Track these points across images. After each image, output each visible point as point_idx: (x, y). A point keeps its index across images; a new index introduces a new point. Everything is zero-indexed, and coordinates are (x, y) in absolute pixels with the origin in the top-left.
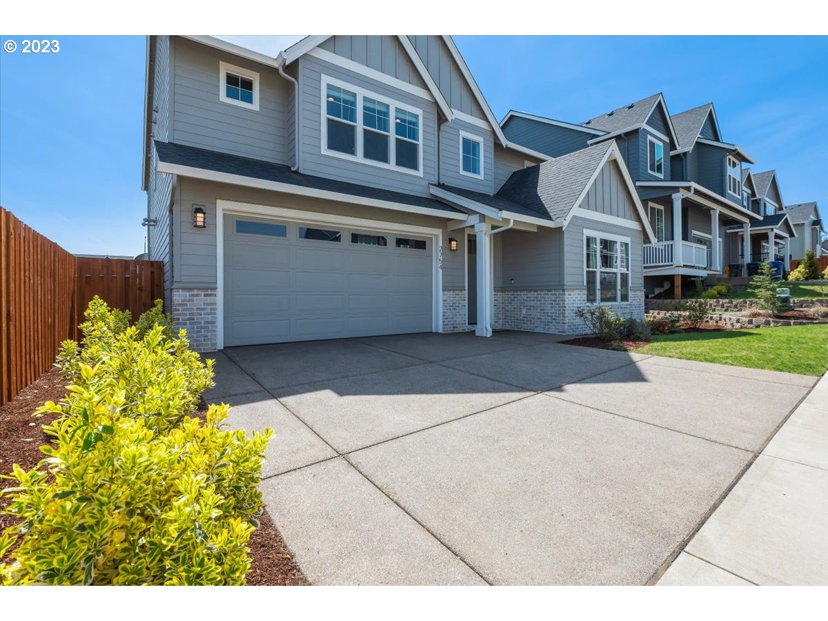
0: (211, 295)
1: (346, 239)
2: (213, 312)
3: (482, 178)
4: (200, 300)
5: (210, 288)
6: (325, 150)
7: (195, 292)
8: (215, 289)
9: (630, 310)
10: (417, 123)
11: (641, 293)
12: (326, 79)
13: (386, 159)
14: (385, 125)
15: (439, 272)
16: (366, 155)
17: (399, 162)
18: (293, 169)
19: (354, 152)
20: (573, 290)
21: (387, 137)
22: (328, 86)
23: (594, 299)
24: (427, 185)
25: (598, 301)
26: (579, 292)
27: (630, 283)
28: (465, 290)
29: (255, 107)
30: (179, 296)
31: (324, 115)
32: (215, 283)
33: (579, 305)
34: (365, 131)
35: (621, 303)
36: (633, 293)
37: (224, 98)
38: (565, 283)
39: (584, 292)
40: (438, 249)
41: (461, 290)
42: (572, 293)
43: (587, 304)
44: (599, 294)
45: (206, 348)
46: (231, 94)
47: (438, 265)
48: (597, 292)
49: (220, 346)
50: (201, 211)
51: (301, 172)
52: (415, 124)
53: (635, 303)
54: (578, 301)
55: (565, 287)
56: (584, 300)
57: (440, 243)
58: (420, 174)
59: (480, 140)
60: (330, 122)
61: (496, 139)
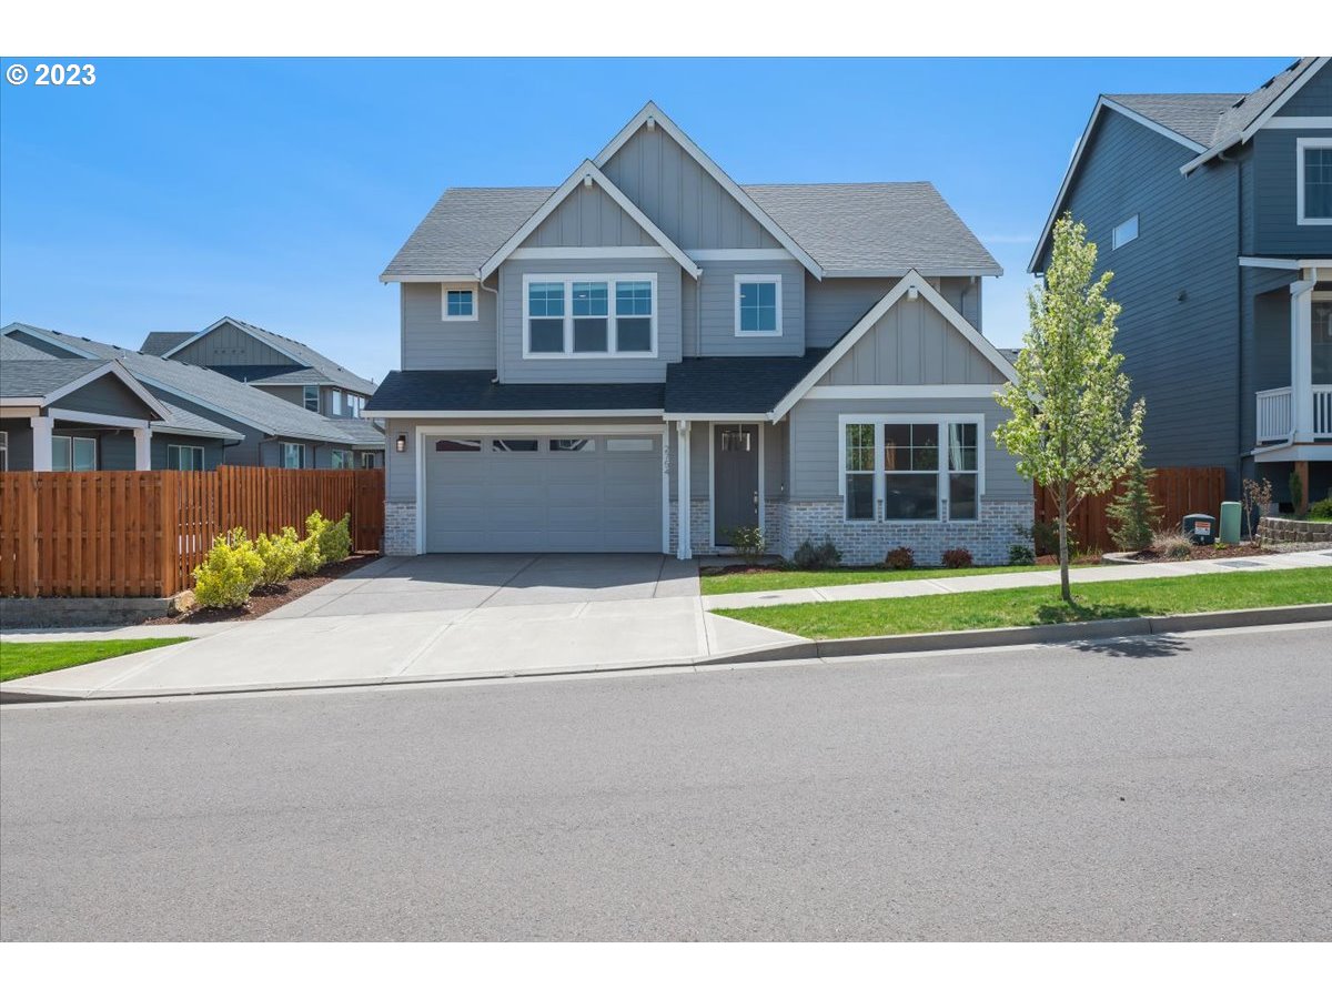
0: (412, 508)
1: (544, 447)
2: (413, 523)
3: (780, 334)
4: (404, 512)
5: (411, 501)
6: (527, 354)
7: (400, 505)
8: (415, 502)
9: (979, 534)
10: (650, 291)
11: (1023, 506)
12: (528, 279)
13: (603, 347)
14: (602, 307)
15: (666, 478)
16: (577, 349)
17: (622, 347)
18: (494, 381)
19: (560, 349)
20: (810, 503)
21: (604, 322)
22: (531, 285)
23: (870, 515)
24: (665, 367)
25: (877, 518)
26: (825, 505)
27: (981, 489)
28: (708, 500)
29: (474, 317)
30: (389, 508)
31: (526, 317)
32: (415, 498)
33: (825, 524)
34: (576, 321)
35: (948, 522)
36: (993, 506)
37: (446, 318)
38: (792, 492)
39: (837, 505)
40: (664, 449)
41: (702, 501)
42: (808, 507)
43: (846, 522)
44: (880, 509)
45: (408, 552)
46: (453, 311)
47: (664, 469)
48: (876, 505)
49: (419, 552)
50: (402, 438)
51: (502, 382)
52: (649, 293)
53: (999, 522)
54: (824, 517)
55: (791, 500)
56: (838, 517)
57: (666, 442)
58: (654, 354)
59: (775, 279)
60: (534, 324)
61: (806, 270)
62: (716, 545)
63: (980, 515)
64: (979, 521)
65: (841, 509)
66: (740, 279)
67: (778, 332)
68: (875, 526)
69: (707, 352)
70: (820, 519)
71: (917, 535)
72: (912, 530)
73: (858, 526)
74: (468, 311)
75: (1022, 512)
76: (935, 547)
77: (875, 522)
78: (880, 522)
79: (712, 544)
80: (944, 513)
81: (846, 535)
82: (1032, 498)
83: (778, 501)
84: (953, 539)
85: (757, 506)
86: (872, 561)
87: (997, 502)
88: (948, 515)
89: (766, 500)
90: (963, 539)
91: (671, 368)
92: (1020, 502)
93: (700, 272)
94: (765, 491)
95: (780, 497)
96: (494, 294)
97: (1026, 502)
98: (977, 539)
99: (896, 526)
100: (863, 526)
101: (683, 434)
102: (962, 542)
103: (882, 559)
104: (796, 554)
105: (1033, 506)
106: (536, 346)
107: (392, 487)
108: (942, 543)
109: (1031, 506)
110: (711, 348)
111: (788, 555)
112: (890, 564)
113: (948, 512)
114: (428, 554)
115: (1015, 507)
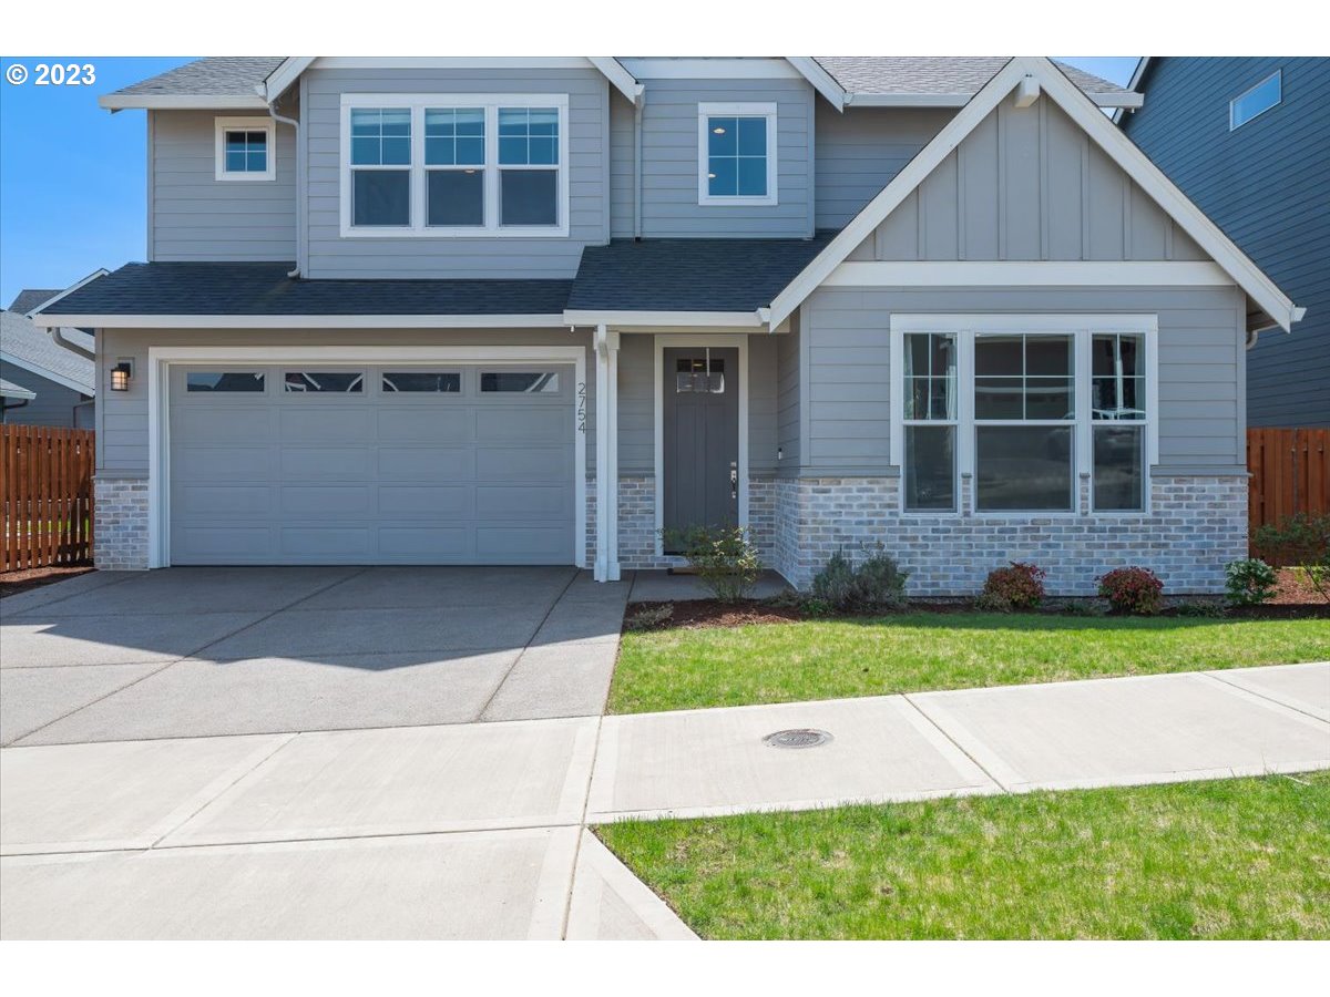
0: (140, 488)
1: (373, 385)
2: (144, 513)
3: (774, 202)
4: (127, 496)
5: (139, 476)
6: (347, 229)
7: (121, 484)
8: (147, 478)
9: (1148, 538)
10: (556, 125)
11: (1227, 486)
12: (349, 102)
13: (477, 219)
14: (475, 151)
15: (580, 438)
16: (434, 219)
17: (508, 218)
18: (290, 274)
19: (403, 219)
20: (837, 479)
21: (479, 175)
22: (355, 113)
23: (947, 503)
24: (580, 250)
25: (960, 509)
26: (865, 483)
27: (1152, 455)
28: (653, 476)
29: (269, 175)
30: (101, 489)
31: (346, 167)
32: (147, 470)
33: (865, 518)
34: (431, 174)
35: (1092, 515)
36: (1173, 485)
37: (222, 174)
38: (804, 461)
39: (888, 483)
40: (578, 388)
41: (642, 477)
42: (833, 487)
43: (903, 516)
44: (965, 491)
45: (134, 565)
46: (234, 164)
47: (578, 423)
48: (959, 483)
49: (154, 563)
50: (124, 368)
51: (305, 275)
52: (552, 128)
53: (1185, 515)
54: (863, 506)
55: (803, 472)
56: (889, 506)
57: (581, 377)
58: (563, 229)
59: (767, 110)
60: (358, 176)
61: (818, 94)
62: (665, 553)
63: (1149, 502)
64: (1148, 514)
65: (896, 490)
66: (708, 110)
67: (772, 197)
68: (957, 523)
69: (653, 230)
70: (855, 509)
71: (1034, 538)
72: (1026, 529)
73: (924, 522)
74: (259, 164)
75: (1225, 497)
76: (1068, 561)
77: (958, 516)
78: (967, 514)
79: (659, 552)
80: (1084, 498)
81: (902, 538)
82: (1244, 471)
83: (771, 477)
84: (1102, 546)
85: (735, 486)
86: (956, 587)
87: (1180, 478)
88: (1090, 502)
89: (751, 477)
90: (1120, 546)
91: (590, 254)
92: (1223, 478)
93: (640, 89)
94: (750, 460)
95: (781, 467)
96: (293, 128)
97: (1233, 478)
98: (1143, 546)
99: (995, 523)
100: (936, 522)
101: (606, 355)
102: (1117, 552)
103: (975, 584)
104: (818, 581)
105: (1245, 485)
106: (362, 216)
107: (107, 453)
108: (1080, 554)
109: (1242, 485)
110: (658, 226)
111: (800, 577)
112: (997, 600)
113: (1090, 495)
114: (172, 566)
115: (1212, 487)
